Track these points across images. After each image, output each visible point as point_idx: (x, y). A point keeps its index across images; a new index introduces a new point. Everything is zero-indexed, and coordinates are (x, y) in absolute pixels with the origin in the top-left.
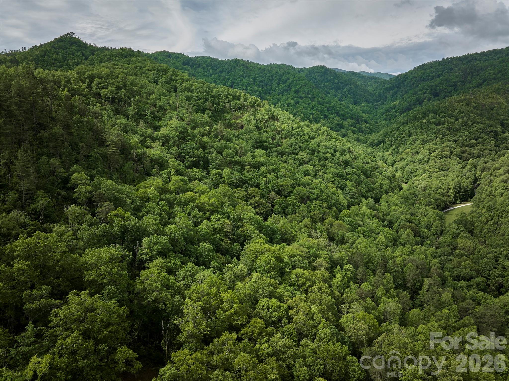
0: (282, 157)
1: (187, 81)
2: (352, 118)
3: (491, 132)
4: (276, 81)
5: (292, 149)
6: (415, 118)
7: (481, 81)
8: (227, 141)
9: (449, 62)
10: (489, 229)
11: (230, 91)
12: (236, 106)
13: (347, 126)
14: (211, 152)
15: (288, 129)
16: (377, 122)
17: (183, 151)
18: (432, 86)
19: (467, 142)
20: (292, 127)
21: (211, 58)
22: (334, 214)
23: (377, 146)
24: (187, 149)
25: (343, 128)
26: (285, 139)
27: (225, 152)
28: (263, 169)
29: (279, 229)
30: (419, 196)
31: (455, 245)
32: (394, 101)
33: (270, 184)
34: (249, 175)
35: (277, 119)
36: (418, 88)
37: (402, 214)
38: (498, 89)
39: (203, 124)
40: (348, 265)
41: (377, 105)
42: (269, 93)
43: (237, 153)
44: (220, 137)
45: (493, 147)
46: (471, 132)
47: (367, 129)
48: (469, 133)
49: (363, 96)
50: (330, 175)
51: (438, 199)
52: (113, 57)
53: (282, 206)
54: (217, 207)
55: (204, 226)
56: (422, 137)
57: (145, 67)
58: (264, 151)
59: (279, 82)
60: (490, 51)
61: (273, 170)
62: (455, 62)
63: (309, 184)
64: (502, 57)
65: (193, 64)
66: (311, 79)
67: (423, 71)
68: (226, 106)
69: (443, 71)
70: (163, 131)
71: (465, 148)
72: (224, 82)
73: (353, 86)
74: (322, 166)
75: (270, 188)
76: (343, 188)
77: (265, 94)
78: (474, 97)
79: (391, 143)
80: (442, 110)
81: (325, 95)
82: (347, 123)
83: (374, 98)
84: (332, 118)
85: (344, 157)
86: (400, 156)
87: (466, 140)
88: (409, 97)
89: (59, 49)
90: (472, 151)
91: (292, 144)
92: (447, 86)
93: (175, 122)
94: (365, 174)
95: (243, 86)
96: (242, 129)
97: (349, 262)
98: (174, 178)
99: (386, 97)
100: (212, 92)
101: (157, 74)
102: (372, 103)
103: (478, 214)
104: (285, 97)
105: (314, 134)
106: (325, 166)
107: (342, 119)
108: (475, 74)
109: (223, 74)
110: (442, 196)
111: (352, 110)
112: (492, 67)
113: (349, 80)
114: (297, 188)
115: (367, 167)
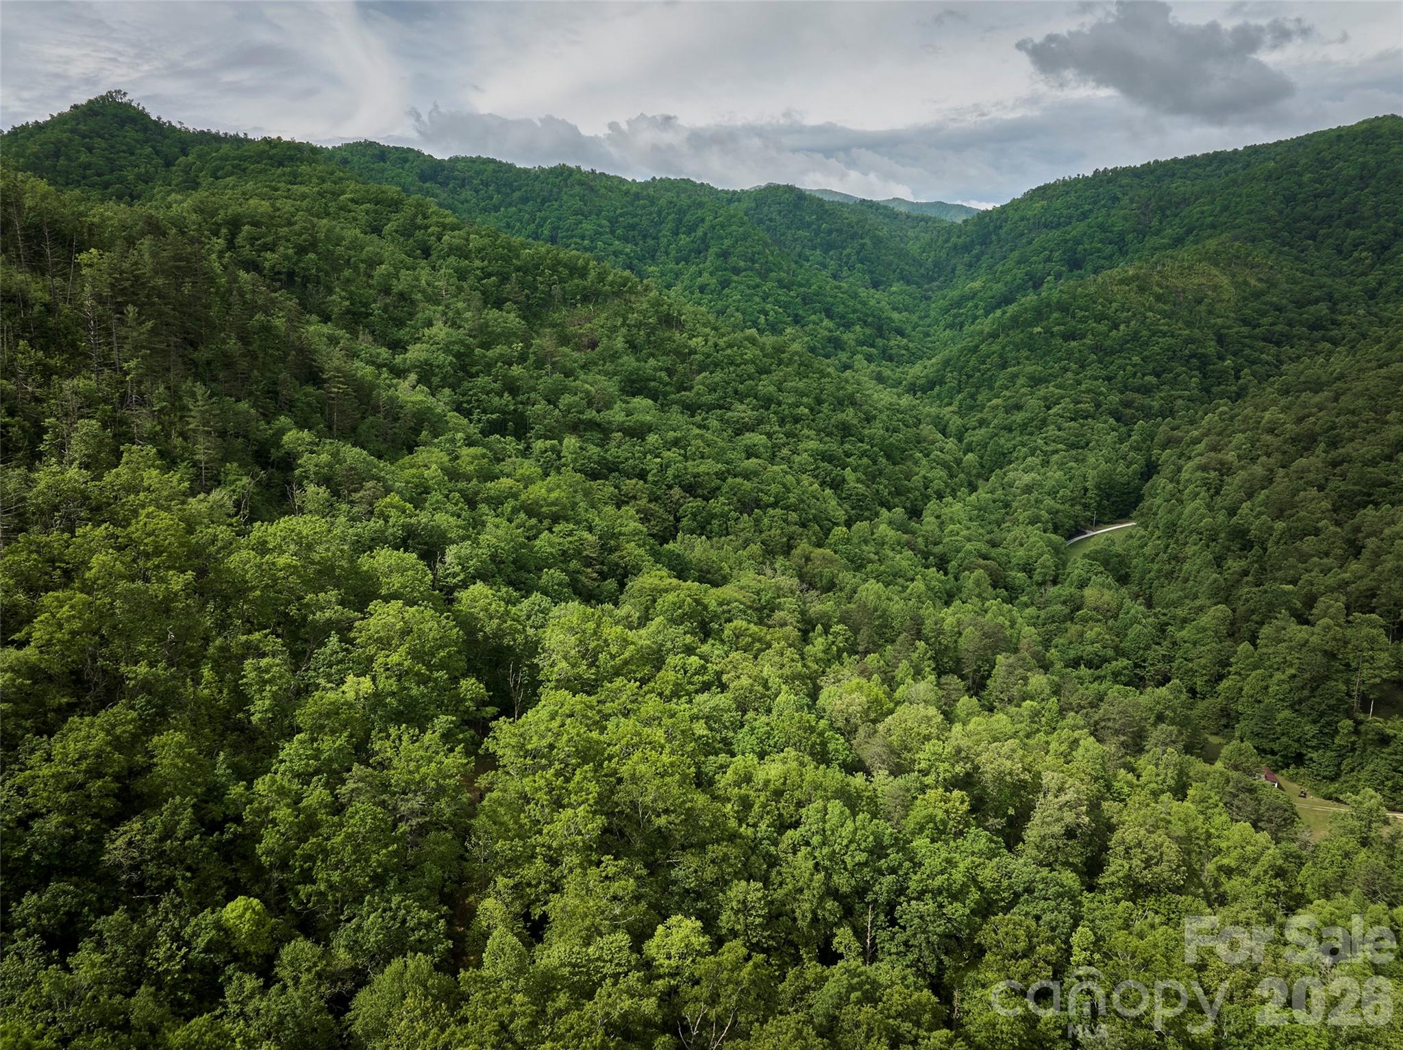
0: (693, 416)
1: (453, 229)
2: (865, 322)
3: (1193, 356)
4: (669, 225)
5: (715, 396)
6: (1015, 322)
7: (1182, 231)
8: (567, 375)
9: (1109, 181)
10: (1160, 571)
11: (562, 255)
12: (576, 294)
13: (853, 343)
14: (532, 401)
15: (705, 350)
16: (927, 335)
17: (465, 398)
18: (1066, 241)
19: (1137, 382)
20: (716, 345)
21: (493, 161)
22: (814, 538)
23: (924, 392)
24: (475, 394)
25: (843, 350)
26: (699, 372)
27: (566, 400)
28: (652, 438)
29: (694, 561)
30: (1015, 504)
31: (1078, 601)
32: (973, 280)
33: (670, 472)
34: (622, 453)
35: (680, 325)
36: (1032, 247)
37: (969, 540)
38: (1216, 252)
39: (507, 337)
40: (840, 627)
41: (931, 289)
42: (653, 258)
43: (590, 404)
44: (549, 366)
45: (1196, 392)
46: (1147, 357)
47: (903, 352)
48: (1143, 359)
49: (894, 266)
50: (805, 455)
51: (1057, 512)
52: (246, 164)
53: (699, 518)
54: (564, 508)
55: (545, 543)
56: (1030, 369)
57: (343, 193)
58: (650, 402)
59: (678, 229)
60: (1208, 155)
61: (676, 443)
62: (1124, 181)
63: (756, 474)
64: (1235, 171)
65: (447, 178)
66: (760, 222)
67: (1045, 202)
68: (553, 293)
69: (1095, 203)
70: (415, 353)
71: (1130, 395)
72: (533, 226)
73: (867, 241)
74: (788, 435)
75: (670, 480)
76: (837, 485)
77: (642, 259)
78: (1159, 272)
79: (959, 385)
80: (1082, 302)
81: (796, 262)
82: (851, 336)
83: (922, 271)
84: (814, 323)
85: (841, 416)
86: (979, 415)
87: (1135, 374)
88: (1010, 270)
89: (91, 138)
90: (1147, 401)
91: (717, 384)
92: (1101, 241)
93: (440, 331)
94: (888, 457)
95: (583, 238)
96: (593, 349)
97: (842, 620)
98: (465, 451)
99: (953, 270)
100: (518, 257)
101: (376, 212)
102: (917, 283)
103: (1140, 539)
104: (693, 268)
105: (769, 361)
106: (793, 435)
107: (839, 325)
108: (1168, 212)
109: (529, 207)
110: (1067, 506)
111: (864, 304)
112: (1209, 198)
113: (857, 223)
114: (730, 480)
115: (894, 439)
